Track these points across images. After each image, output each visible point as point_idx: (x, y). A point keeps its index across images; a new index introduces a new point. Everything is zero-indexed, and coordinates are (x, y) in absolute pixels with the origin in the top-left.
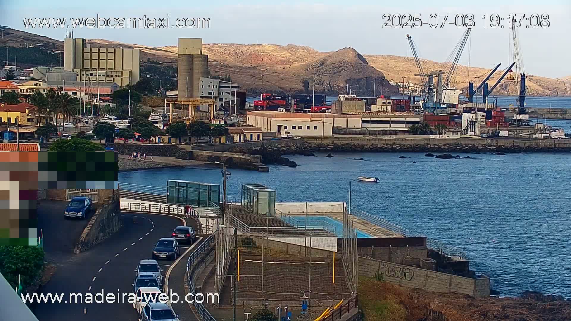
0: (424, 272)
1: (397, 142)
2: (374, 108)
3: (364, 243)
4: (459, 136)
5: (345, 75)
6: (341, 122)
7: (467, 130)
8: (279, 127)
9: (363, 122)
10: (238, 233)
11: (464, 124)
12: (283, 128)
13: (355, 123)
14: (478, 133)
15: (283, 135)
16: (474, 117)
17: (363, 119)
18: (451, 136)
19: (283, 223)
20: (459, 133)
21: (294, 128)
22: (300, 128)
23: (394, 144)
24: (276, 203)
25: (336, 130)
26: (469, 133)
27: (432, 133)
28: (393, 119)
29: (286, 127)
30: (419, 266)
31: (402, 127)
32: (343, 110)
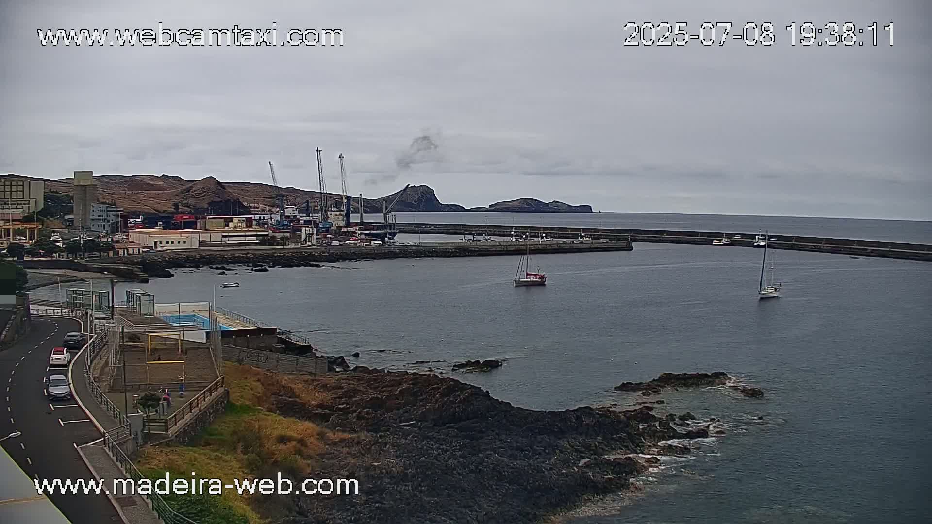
0: (275, 355)
1: (250, 252)
2: (231, 225)
3: (226, 334)
4: (299, 246)
5: (208, 198)
6: (205, 237)
7: (305, 240)
8: (156, 242)
9: (224, 236)
10: (125, 330)
11: (303, 237)
12: (158, 243)
13: (216, 238)
14: (315, 243)
15: (159, 249)
16: (311, 231)
17: (224, 234)
18: (293, 246)
19: (161, 320)
20: (300, 244)
21: (168, 242)
22: (172, 242)
23: (248, 253)
24: (155, 305)
25: (201, 244)
26: (308, 243)
27: (278, 244)
28: (230, 234)
29: (161, 243)
30: (271, 351)
31: (254, 240)
32: (207, 227)
